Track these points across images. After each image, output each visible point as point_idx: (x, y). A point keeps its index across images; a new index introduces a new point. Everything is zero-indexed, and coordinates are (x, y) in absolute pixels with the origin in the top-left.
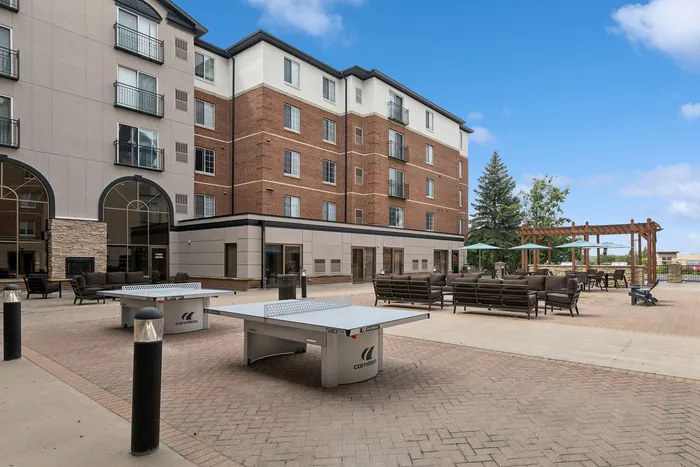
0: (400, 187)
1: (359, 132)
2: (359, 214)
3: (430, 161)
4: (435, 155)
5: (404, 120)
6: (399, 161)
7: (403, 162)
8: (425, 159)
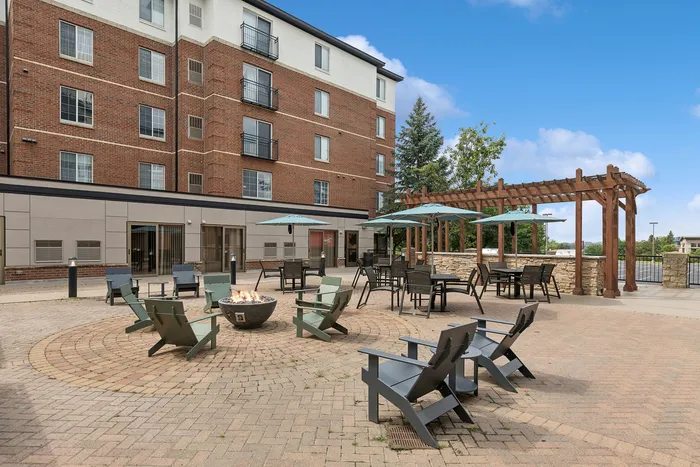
0: (264, 143)
1: (196, 67)
2: (196, 179)
3: (324, 112)
4: (332, 104)
5: (273, 52)
6: (264, 109)
7: (272, 110)
8: (313, 109)
